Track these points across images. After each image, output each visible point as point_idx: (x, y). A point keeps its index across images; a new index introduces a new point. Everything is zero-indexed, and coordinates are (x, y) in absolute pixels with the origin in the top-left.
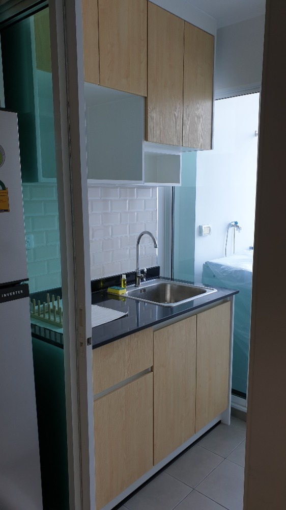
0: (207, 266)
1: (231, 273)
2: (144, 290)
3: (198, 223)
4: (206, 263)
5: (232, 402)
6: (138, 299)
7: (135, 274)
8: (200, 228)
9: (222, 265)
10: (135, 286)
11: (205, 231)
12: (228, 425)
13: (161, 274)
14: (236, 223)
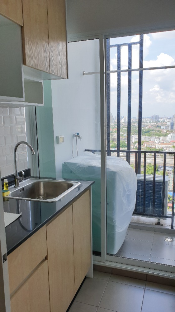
0: (65, 165)
1: (85, 168)
2: (23, 189)
3: (56, 134)
4: (64, 163)
5: (93, 260)
6: (18, 198)
7: (13, 176)
8: (57, 138)
9: (77, 164)
10: (15, 187)
11: (61, 140)
12: (91, 278)
13: (32, 175)
14: (78, 134)
